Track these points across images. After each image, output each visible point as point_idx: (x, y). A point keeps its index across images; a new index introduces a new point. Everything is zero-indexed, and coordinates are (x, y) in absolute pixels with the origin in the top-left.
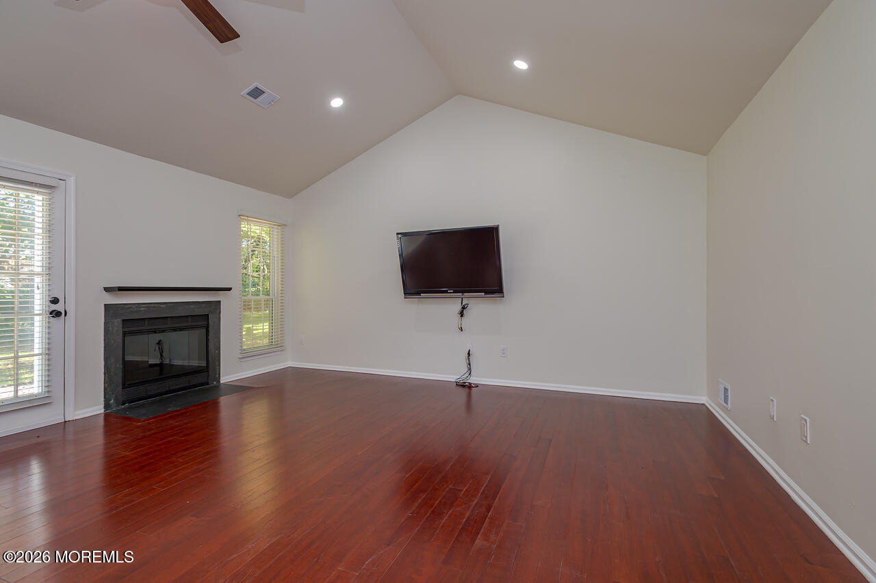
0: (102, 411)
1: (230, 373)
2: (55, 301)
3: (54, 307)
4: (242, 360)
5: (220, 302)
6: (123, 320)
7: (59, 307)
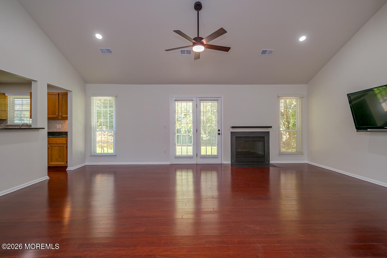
0: (230, 163)
1: (274, 160)
2: (219, 130)
3: (219, 132)
4: (280, 156)
5: (269, 132)
6: (236, 137)
7: (220, 132)
